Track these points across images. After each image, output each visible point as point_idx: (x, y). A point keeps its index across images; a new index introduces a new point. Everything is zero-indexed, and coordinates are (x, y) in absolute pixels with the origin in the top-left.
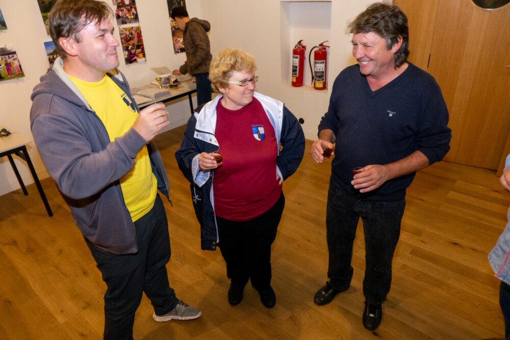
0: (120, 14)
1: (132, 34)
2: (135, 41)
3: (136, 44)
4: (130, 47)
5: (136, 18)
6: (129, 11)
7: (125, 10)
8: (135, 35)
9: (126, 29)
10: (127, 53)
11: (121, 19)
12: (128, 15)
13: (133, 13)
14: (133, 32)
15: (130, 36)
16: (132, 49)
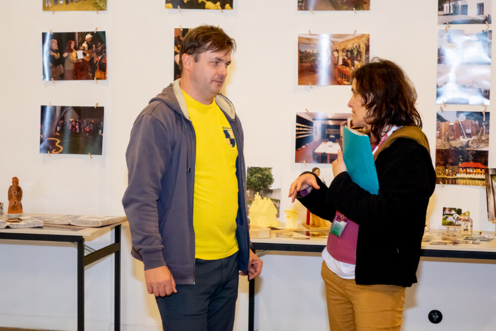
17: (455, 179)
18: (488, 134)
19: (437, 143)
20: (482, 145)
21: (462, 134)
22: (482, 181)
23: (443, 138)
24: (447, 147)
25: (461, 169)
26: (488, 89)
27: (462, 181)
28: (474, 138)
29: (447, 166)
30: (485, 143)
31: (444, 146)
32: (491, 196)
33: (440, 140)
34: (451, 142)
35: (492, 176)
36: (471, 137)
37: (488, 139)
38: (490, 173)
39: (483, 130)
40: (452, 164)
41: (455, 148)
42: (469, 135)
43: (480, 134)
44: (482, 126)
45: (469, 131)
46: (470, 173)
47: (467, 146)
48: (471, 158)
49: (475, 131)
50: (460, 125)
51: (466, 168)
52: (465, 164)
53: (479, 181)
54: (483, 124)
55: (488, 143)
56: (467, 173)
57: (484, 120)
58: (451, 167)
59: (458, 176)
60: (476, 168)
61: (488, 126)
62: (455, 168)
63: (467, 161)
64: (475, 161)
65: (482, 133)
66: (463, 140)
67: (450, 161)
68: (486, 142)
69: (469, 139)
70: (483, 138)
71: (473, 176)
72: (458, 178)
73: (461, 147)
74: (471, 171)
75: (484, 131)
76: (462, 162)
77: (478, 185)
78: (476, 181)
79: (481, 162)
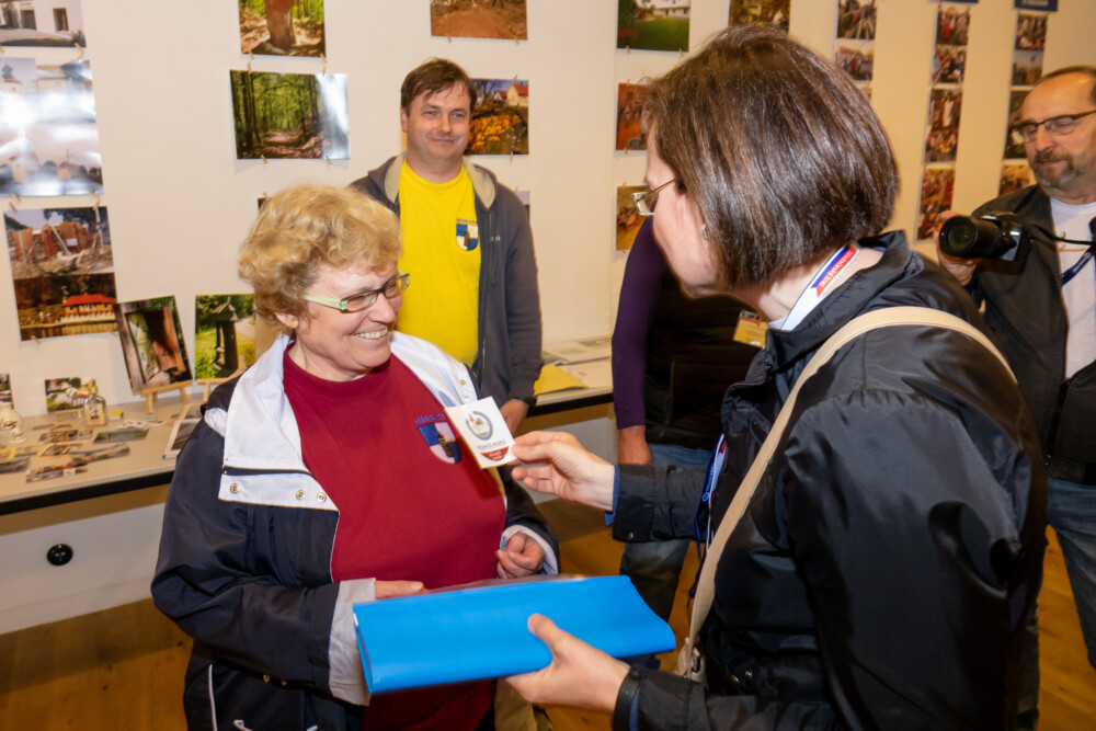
0: (933, 142)
1: (937, 182)
2: (938, 198)
3: (940, 203)
4: (930, 207)
5: (953, 154)
6: (946, 138)
7: (940, 136)
8: (943, 185)
9: (932, 172)
10: (923, 217)
11: (931, 152)
12: (942, 146)
13: (950, 145)
14: (941, 179)
15: (935, 186)
16: (932, 211)
17: (60, 327)
18: (109, 243)
19: (14, 269)
20: (100, 264)
21: (60, 249)
22: (110, 325)
23: (24, 258)
24: (35, 274)
25: (68, 310)
26: (97, 167)
27: (73, 329)
28: (83, 253)
29: (41, 306)
30: (105, 259)
31: (28, 272)
32: (132, 350)
33: (18, 264)
34: (41, 264)
35: (127, 315)
36: (78, 252)
37: (110, 253)
38: (124, 310)
39: (98, 239)
40: (50, 302)
41: (51, 273)
42: (73, 249)
43: (94, 245)
44: (96, 231)
45: (73, 242)
46: (86, 314)
47: (73, 267)
48: (84, 287)
49: (83, 241)
50: (53, 233)
51: (77, 306)
52: (73, 299)
53: (105, 326)
54: (98, 227)
55: (111, 259)
56: (80, 314)
57: (98, 220)
58: (48, 307)
59: (64, 320)
60: (95, 304)
61: (106, 230)
62: (57, 308)
63: (77, 293)
64: (91, 291)
65: (98, 243)
66: (64, 259)
67: (45, 297)
68: (108, 258)
69: (75, 256)
70: (102, 252)
71: (93, 318)
72: (64, 325)
73: (63, 271)
74: (87, 309)
75: (101, 240)
76: (69, 296)
77: (103, 331)
78: (100, 326)
79: (102, 292)
